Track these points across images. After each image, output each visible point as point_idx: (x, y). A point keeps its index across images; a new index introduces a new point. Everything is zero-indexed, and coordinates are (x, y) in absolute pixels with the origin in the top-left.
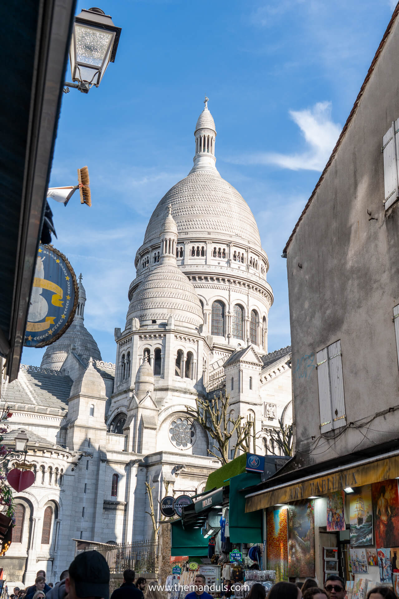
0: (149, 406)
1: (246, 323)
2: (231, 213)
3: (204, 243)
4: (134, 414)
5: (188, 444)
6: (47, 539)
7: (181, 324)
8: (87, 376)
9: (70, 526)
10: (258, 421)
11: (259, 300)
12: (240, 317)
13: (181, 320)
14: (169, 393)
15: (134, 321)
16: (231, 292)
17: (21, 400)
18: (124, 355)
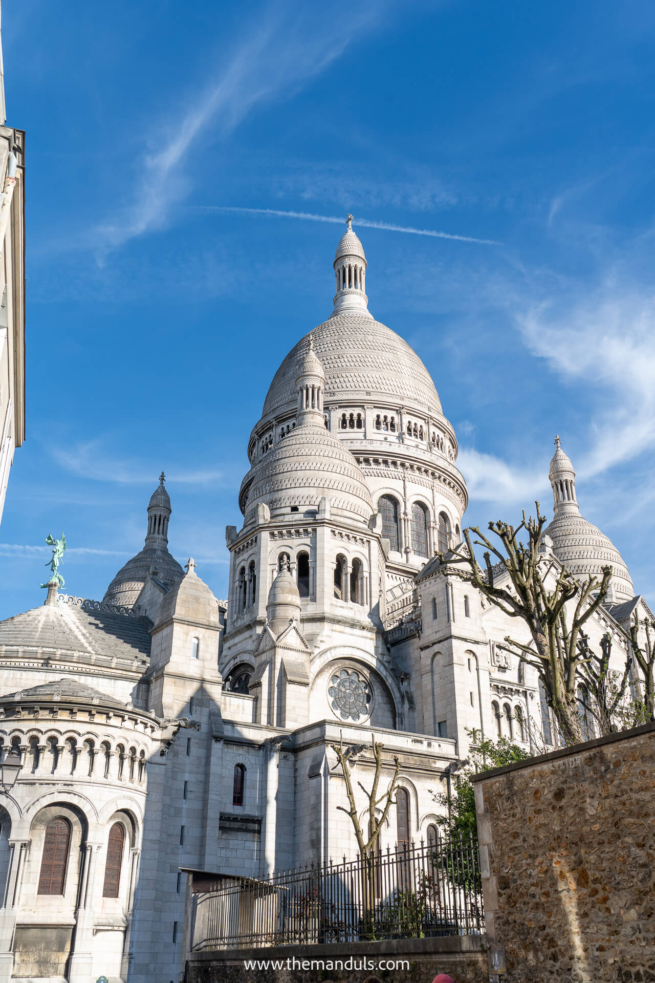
0: (295, 646)
1: (432, 531)
2: (400, 366)
3: (360, 409)
4: (268, 660)
5: (361, 715)
6: (113, 888)
7: (340, 512)
8: (185, 588)
9: (159, 862)
10: (484, 671)
11: (449, 498)
12: (423, 522)
13: (340, 507)
14: (327, 626)
15: (260, 509)
16: (407, 483)
17: (66, 645)
18: (243, 569)
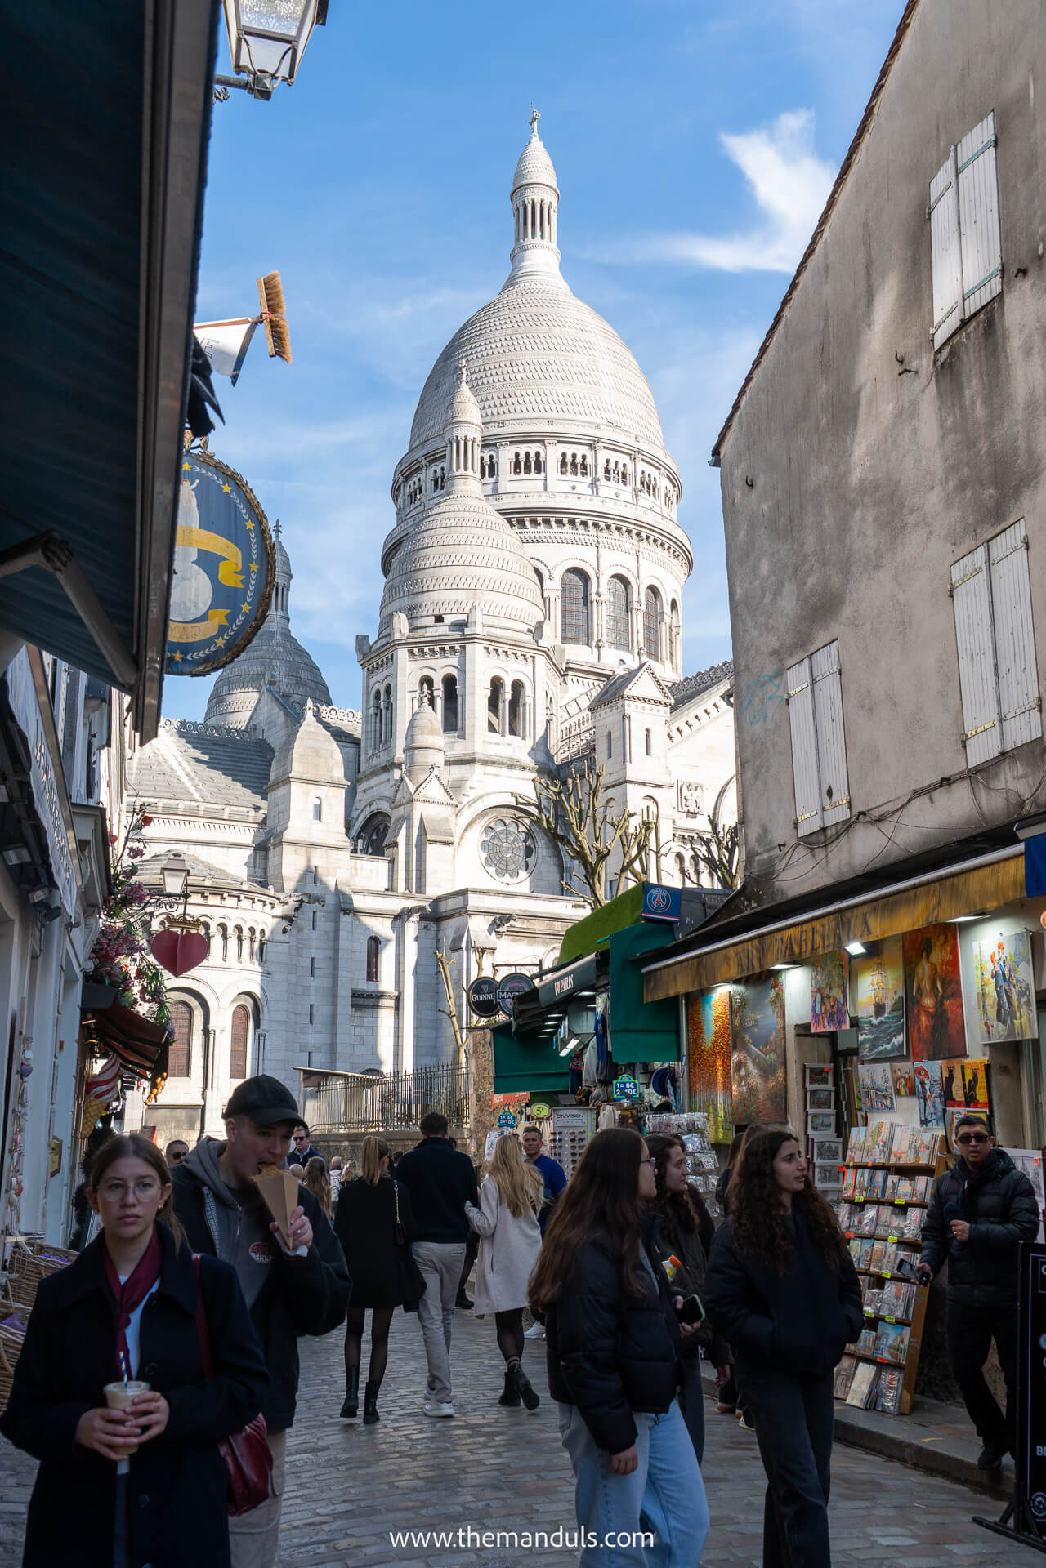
0: (437, 797)
1: (635, 615)
2: (597, 374)
3: (539, 445)
4: (406, 815)
5: (520, 871)
6: (240, 1068)
7: (496, 622)
8: (302, 739)
9: (287, 1042)
10: (665, 820)
11: (662, 565)
12: (623, 602)
13: (496, 614)
14: (478, 768)
15: (395, 620)
16: (601, 550)
17: (168, 792)
18: (378, 692)
